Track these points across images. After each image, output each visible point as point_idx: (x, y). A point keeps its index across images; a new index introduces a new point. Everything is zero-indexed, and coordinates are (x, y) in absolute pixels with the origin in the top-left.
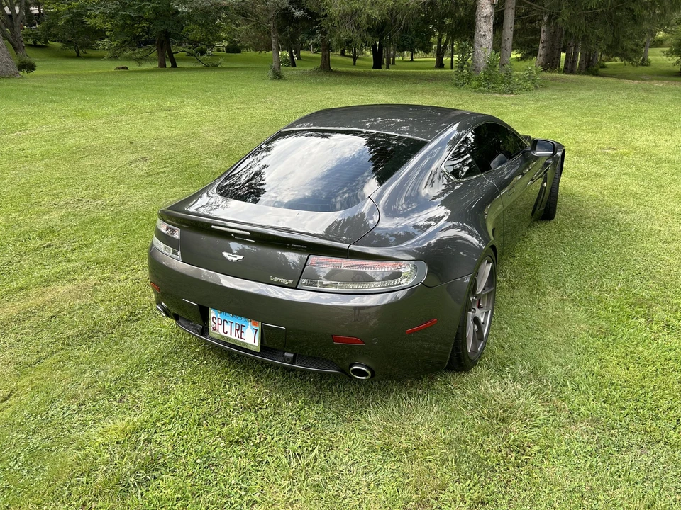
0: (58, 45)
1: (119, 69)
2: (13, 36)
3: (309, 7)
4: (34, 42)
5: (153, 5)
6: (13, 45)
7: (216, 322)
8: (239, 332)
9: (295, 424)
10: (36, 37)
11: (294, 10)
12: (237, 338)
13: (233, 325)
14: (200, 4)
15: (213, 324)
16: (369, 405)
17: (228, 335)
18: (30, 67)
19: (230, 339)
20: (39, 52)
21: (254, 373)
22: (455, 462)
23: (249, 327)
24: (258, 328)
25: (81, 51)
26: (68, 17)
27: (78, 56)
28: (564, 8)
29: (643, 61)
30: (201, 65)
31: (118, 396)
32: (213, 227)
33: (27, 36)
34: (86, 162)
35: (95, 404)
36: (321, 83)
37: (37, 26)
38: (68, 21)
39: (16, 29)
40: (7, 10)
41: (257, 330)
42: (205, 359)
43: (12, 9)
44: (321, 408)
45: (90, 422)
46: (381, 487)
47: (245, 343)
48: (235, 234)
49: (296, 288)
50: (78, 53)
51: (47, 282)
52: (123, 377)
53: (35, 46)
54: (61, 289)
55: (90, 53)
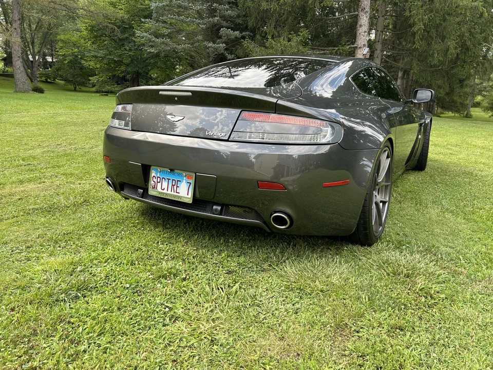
0: (62, 82)
1: (102, 95)
2: (32, 74)
3: (237, 54)
4: (46, 79)
5: (130, 53)
6: (30, 79)
7: (155, 180)
8: (175, 187)
9: (218, 270)
10: (48, 76)
11: (227, 54)
12: (173, 193)
13: (171, 182)
14: (163, 48)
15: (152, 182)
16: (285, 262)
17: (165, 191)
18: (41, 91)
19: (166, 194)
20: (48, 86)
21: (184, 237)
22: (369, 300)
23: (184, 181)
24: (192, 181)
25: (77, 87)
26: (71, 58)
27: (75, 90)
28: (415, 64)
29: (467, 114)
31: (63, 244)
32: (160, 93)
33: (42, 75)
34: (69, 129)
35: (41, 248)
37: (50, 69)
38: (71, 61)
39: (35, 69)
40: (30, 57)
41: (190, 183)
42: (142, 227)
43: (34, 57)
44: (242, 259)
45: (34, 258)
46: (299, 314)
47: (179, 197)
48: (178, 97)
49: (227, 141)
50: (75, 88)
51: (21, 182)
52: (70, 233)
53: (46, 82)
54: (31, 186)
55: (83, 88)
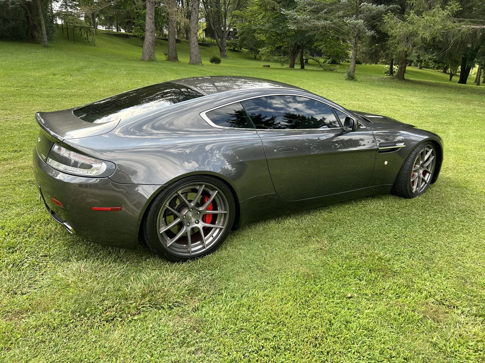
0: (246, 50)
1: (264, 66)
2: (221, 43)
4: (234, 48)
6: (220, 48)
10: (235, 45)
18: (217, 61)
27: (255, 58)
30: (322, 69)
33: (231, 44)
36: (396, 87)
39: (224, 39)
49: (46, 163)
50: (255, 56)
53: (234, 50)
